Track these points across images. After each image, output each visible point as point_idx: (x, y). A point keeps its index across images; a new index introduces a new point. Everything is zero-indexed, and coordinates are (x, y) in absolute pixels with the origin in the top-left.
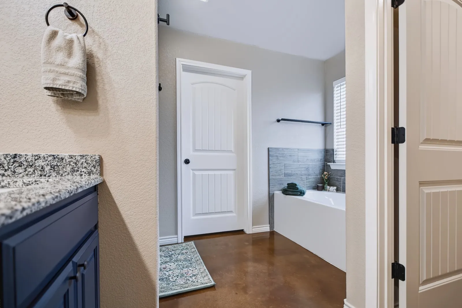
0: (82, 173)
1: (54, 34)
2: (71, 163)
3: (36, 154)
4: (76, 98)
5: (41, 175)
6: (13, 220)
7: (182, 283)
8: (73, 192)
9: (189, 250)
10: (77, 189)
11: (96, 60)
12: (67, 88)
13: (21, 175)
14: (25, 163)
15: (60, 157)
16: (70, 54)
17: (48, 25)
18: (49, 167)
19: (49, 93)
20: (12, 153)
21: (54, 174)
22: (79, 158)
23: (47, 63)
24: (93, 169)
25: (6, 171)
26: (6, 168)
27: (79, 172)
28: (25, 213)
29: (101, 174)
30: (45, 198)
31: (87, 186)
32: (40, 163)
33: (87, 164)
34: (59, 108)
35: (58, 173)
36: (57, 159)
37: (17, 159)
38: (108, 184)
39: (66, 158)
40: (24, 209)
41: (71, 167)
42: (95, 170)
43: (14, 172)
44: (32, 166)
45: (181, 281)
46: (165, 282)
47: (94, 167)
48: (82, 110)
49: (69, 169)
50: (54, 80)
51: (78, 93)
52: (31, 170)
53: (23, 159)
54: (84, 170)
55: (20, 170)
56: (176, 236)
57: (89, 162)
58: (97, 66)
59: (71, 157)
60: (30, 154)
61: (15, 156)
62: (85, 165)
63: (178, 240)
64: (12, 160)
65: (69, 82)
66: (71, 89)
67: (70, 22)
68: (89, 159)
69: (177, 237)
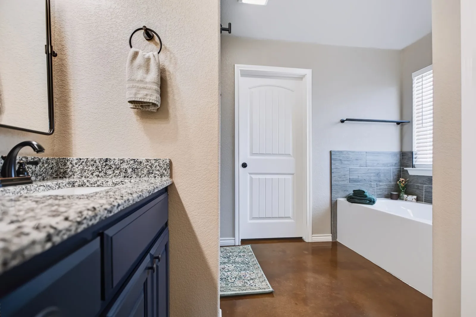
0: (156, 175)
1: (136, 54)
2: (148, 166)
3: (121, 158)
4: (152, 109)
5: (125, 177)
6: (112, 214)
7: (240, 285)
8: (151, 192)
9: (247, 253)
10: (154, 190)
11: (167, 73)
12: (145, 100)
13: (110, 176)
14: (113, 166)
15: (139, 161)
16: (147, 71)
17: (131, 47)
18: (131, 170)
19: (131, 106)
20: (104, 158)
21: (134, 176)
22: (153, 162)
23: (130, 80)
24: (164, 171)
25: (100, 172)
26: (100, 170)
27: (154, 174)
28: (119, 209)
29: (171, 176)
30: (133, 197)
31: (161, 187)
32: (124, 166)
33: (160, 167)
34: (139, 118)
35: (137, 175)
36: (136, 163)
37: (107, 163)
38: (177, 186)
39: (144, 162)
40: (119, 205)
41: (147, 170)
42: (166, 173)
43: (106, 173)
44: (118, 168)
45: (239, 283)
46: (224, 282)
47: (165, 169)
48: (156, 119)
49: (145, 171)
50: (136, 94)
51: (154, 104)
52: (117, 172)
53: (112, 163)
54: (157, 172)
55: (110, 172)
56: (234, 238)
57: (161, 165)
58: (168, 78)
59: (147, 161)
60: (117, 158)
61: (107, 160)
62: (158, 168)
63: (235, 242)
64: (104, 164)
65: (147, 95)
66: (148, 101)
67: (147, 42)
68: (161, 163)
69: (235, 240)
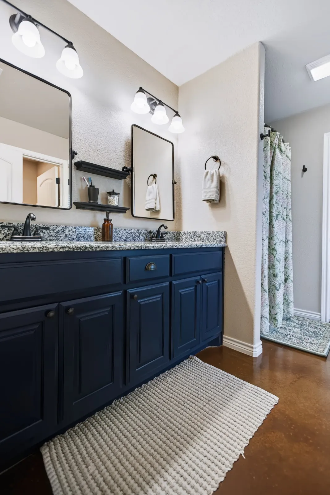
0: (217, 241)
1: (207, 173)
2: (213, 236)
3: (201, 231)
4: (215, 202)
5: (203, 241)
11: (225, 179)
12: (211, 199)
13: (196, 241)
14: (198, 236)
15: (209, 232)
16: (212, 181)
17: (206, 169)
18: (205, 238)
19: (205, 202)
20: (194, 231)
21: (207, 241)
22: (216, 233)
23: (205, 188)
24: (222, 239)
25: (192, 239)
26: (192, 238)
27: (216, 241)
29: (226, 242)
32: (202, 236)
33: (219, 236)
34: (210, 208)
35: (208, 241)
36: (208, 234)
37: (195, 234)
38: (229, 248)
39: (211, 233)
41: (213, 238)
42: (222, 240)
43: (195, 240)
44: (200, 237)
47: (222, 238)
48: (219, 207)
49: (212, 239)
51: (216, 200)
52: (199, 239)
53: (197, 234)
54: (218, 239)
55: (196, 239)
57: (220, 235)
58: (226, 182)
59: (213, 232)
60: (199, 231)
61: (195, 232)
62: (218, 237)
64: (194, 234)
67: (214, 163)
68: (220, 234)
